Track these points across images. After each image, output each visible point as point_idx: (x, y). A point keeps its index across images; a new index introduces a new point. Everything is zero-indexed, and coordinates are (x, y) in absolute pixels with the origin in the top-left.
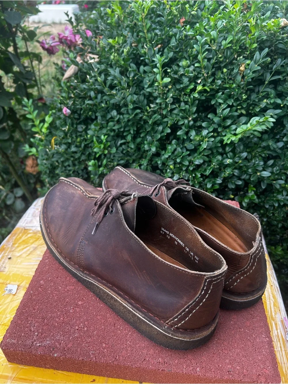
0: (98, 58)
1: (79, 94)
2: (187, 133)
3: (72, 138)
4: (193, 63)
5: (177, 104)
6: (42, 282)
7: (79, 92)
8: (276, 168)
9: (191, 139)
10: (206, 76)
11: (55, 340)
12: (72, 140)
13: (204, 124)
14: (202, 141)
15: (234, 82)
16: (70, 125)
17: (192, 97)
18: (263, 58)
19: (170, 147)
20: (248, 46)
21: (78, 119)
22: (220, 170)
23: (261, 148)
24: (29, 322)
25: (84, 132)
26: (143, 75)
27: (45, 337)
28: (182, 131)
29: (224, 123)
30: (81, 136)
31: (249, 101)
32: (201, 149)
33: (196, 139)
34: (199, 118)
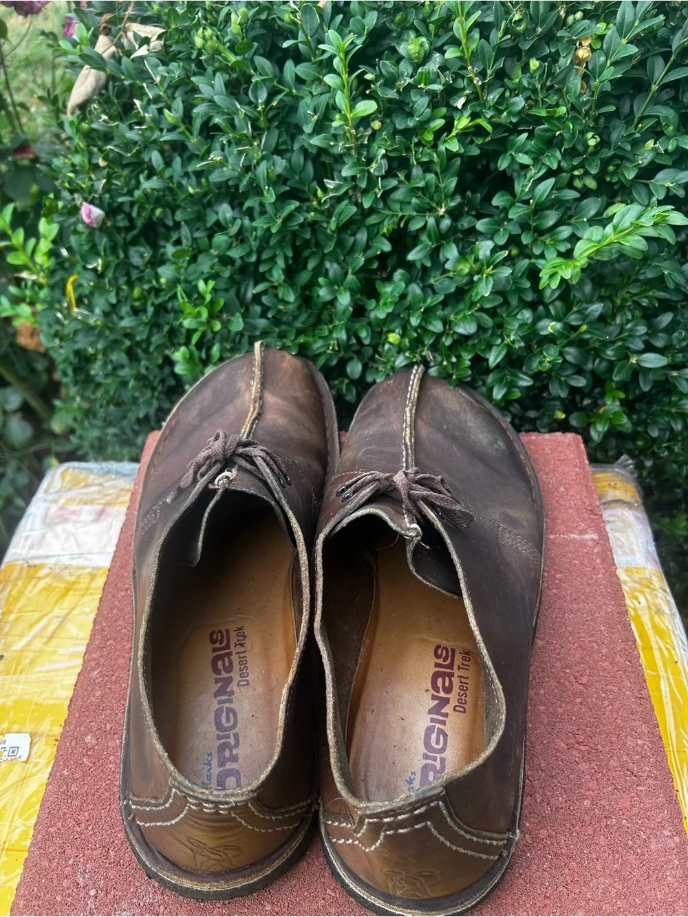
0: (160, 36)
1: (121, 156)
2: (434, 254)
3: (119, 289)
4: (439, 44)
5: (400, 170)
6: (88, 738)
7: (117, 150)
8: (681, 333)
9: (446, 269)
10: (480, 83)
11: (142, 904)
12: (117, 295)
13: (481, 225)
14: (480, 272)
15: (561, 98)
16: (108, 252)
17: (442, 148)
18: (643, 19)
19: (388, 290)
21: (127, 230)
22: (529, 351)
23: (639, 285)
24: (70, 862)
25: (148, 271)
26: (294, 91)
27: (118, 900)
28: (421, 250)
29: (539, 219)
30: (141, 280)
31: (605, 151)
32: (475, 296)
33: (462, 270)
34: (466, 205)
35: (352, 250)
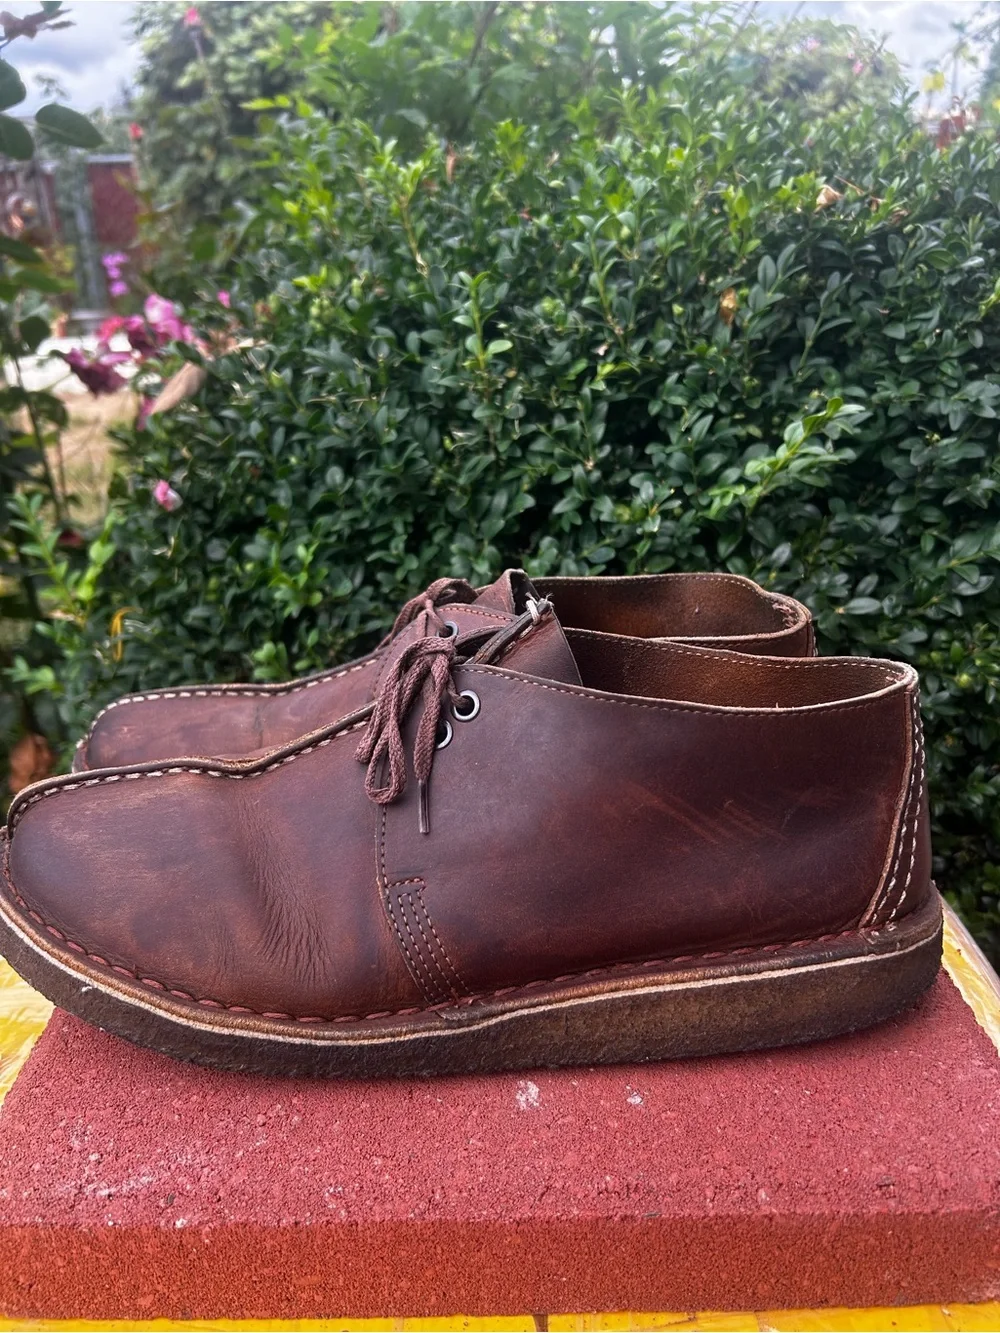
1: (211, 448)
2: (584, 509)
7: (205, 440)
8: (891, 599)
10: (622, 332)
11: (173, 1167)
12: (189, 585)
13: (636, 481)
15: (710, 343)
16: (182, 540)
17: (586, 391)
18: (786, 270)
19: (535, 564)
20: (733, 249)
21: (208, 525)
23: (830, 540)
24: (62, 1124)
25: (230, 559)
26: (418, 358)
27: (134, 1164)
28: (568, 502)
29: (700, 466)
30: (221, 572)
31: (767, 395)
32: (642, 549)
34: (617, 460)
35: (487, 513)
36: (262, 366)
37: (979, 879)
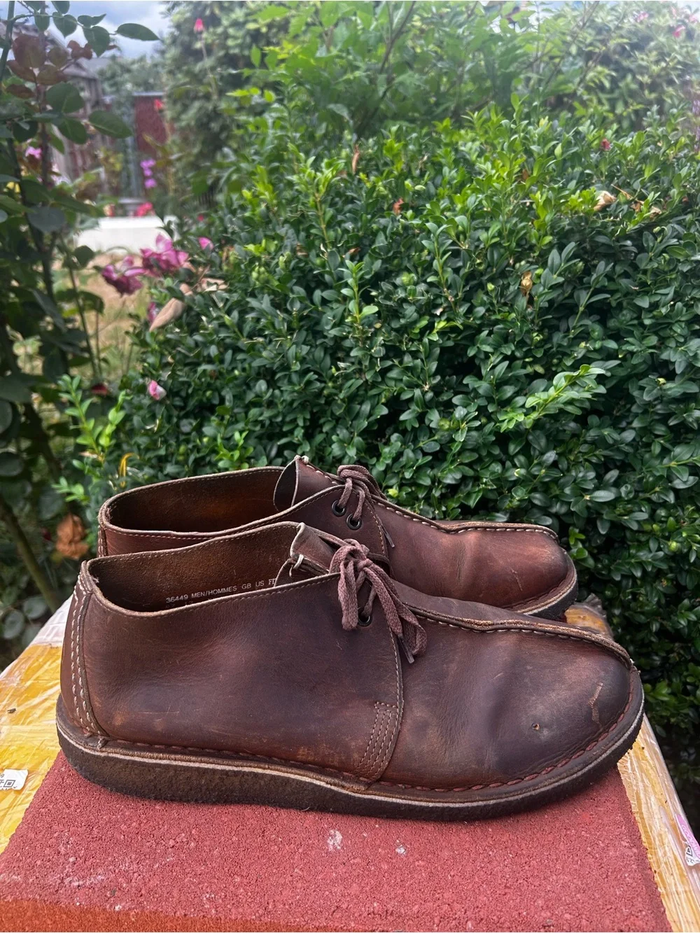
0: (225, 283)
1: (186, 357)
2: (421, 418)
3: (169, 446)
4: (424, 277)
5: (395, 357)
7: (183, 351)
8: (627, 487)
9: (431, 429)
10: (453, 299)
11: (117, 871)
12: (167, 450)
13: (456, 399)
15: (512, 309)
16: (164, 419)
17: (426, 340)
19: (387, 450)
20: (534, 241)
21: (182, 408)
22: (501, 494)
23: (586, 445)
24: (56, 835)
25: (194, 433)
26: (320, 308)
27: (94, 866)
28: (410, 413)
29: (499, 393)
30: (187, 441)
31: (549, 346)
32: (456, 448)
33: (443, 426)
34: (445, 385)
35: (357, 416)
36: (221, 305)
37: (685, 673)
